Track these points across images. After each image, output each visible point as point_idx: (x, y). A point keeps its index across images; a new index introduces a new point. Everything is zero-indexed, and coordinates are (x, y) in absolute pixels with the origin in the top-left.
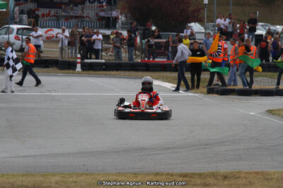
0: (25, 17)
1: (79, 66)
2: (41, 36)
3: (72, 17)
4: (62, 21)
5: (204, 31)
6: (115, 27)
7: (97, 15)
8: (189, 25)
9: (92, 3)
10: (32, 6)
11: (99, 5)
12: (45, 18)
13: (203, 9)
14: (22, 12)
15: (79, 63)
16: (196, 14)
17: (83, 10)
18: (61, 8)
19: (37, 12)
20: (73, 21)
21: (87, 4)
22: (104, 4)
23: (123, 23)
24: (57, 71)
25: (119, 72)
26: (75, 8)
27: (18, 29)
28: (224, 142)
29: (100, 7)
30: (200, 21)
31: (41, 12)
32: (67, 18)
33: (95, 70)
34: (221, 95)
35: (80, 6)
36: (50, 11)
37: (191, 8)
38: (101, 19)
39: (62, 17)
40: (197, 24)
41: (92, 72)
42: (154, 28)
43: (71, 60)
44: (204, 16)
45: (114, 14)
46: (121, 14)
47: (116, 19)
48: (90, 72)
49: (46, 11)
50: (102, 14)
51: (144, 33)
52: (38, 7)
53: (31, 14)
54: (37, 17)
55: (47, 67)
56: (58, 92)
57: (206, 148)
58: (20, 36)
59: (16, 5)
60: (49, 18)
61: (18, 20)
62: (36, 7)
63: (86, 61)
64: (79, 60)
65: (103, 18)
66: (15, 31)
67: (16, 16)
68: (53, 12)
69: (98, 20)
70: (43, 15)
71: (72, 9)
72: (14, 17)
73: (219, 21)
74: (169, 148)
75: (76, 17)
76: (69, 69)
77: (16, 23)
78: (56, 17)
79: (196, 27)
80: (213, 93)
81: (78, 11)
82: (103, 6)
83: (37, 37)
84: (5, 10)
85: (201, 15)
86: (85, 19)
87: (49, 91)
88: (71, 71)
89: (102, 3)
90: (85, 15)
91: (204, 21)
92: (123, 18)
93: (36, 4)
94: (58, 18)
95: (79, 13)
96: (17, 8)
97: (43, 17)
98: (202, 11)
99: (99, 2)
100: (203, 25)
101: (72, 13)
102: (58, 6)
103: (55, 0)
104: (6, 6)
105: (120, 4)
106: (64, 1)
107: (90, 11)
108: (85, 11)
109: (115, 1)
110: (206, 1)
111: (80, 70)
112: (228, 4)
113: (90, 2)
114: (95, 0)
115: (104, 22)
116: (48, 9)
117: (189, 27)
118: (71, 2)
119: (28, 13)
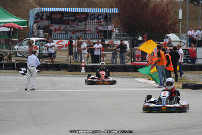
0: (41, 31)
1: (83, 68)
2: (54, 46)
3: (77, 31)
4: (70, 35)
5: (179, 40)
6: (111, 38)
7: (96, 29)
8: (167, 35)
9: (92, 20)
10: (47, 23)
11: (98, 21)
12: (57, 32)
13: (178, 23)
14: (39, 28)
15: (83, 66)
16: (172, 27)
17: (85, 25)
18: (69, 24)
19: (51, 28)
20: (78, 34)
21: (89, 20)
22: (102, 20)
23: (116, 35)
24: (67, 72)
25: (114, 73)
26: (80, 24)
27: (37, 41)
28: (196, 126)
29: (99, 22)
30: (176, 32)
31: (53, 27)
32: (74, 32)
34: (193, 89)
35: (83, 22)
36: (60, 27)
38: (100, 32)
39: (70, 31)
40: (174, 34)
42: (140, 38)
43: (77, 64)
44: (179, 28)
45: (110, 28)
46: (115, 28)
47: (111, 32)
49: (57, 27)
50: (101, 28)
51: (133, 42)
53: (46, 29)
54: (50, 32)
55: (59, 70)
56: (68, 89)
57: (182, 131)
58: (38, 47)
59: (35, 22)
60: (60, 32)
61: (36, 34)
62: (50, 24)
63: (89, 64)
64: (83, 64)
65: (101, 31)
66: (35, 42)
67: (34, 31)
68: (63, 27)
69: (97, 33)
70: (55, 30)
71: (77, 25)
72: (33, 31)
74: (153, 131)
75: (81, 31)
76: (76, 71)
77: (34, 36)
78: (65, 31)
79: (173, 37)
80: (187, 88)
81: (82, 26)
82: (101, 22)
83: (51, 47)
84: (26, 26)
85: (176, 28)
86: (87, 32)
87: (61, 88)
88: (77, 73)
89: (100, 19)
90: (87, 29)
91: (179, 32)
92: (117, 31)
93: (50, 22)
94: (67, 32)
95: (83, 28)
96: (35, 25)
97: (55, 31)
98: (177, 25)
99: (98, 19)
100: (178, 36)
101: (77, 28)
102: (66, 23)
103: (64, 18)
104: (27, 23)
105: (114, 20)
106: (71, 18)
107: (91, 26)
108: (87, 26)
109: (110, 18)
110: (180, 17)
111: (84, 72)
112: (197, 19)
113: (91, 19)
114: (95, 18)
115: (102, 34)
116: (59, 25)
117: (168, 37)
118: (76, 19)
119: (44, 29)
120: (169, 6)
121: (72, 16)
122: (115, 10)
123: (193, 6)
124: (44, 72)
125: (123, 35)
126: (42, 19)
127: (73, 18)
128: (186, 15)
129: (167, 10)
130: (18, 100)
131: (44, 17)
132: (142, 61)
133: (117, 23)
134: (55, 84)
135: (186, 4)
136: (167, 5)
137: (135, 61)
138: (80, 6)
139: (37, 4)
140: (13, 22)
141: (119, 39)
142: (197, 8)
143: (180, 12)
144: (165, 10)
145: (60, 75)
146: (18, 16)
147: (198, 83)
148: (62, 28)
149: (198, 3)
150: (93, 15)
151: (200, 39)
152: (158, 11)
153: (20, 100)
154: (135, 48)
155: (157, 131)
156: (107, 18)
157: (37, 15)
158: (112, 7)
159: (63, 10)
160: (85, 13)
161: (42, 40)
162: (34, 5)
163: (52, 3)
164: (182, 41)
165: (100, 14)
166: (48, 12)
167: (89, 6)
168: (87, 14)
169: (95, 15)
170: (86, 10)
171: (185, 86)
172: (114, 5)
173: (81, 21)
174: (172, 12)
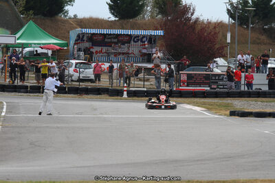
0: (82, 53)
1: (125, 93)
3: (120, 54)
4: (112, 57)
5: (227, 65)
7: (140, 51)
9: (136, 42)
10: (87, 45)
11: (141, 44)
13: (226, 47)
14: (79, 50)
15: (125, 91)
16: (220, 51)
18: (111, 46)
19: (91, 50)
20: (121, 57)
21: (132, 43)
22: (146, 43)
24: (108, 97)
26: (122, 46)
27: (77, 64)
28: (243, 155)
30: (224, 56)
31: (94, 50)
32: (116, 55)
33: (138, 97)
34: (241, 117)
35: (126, 45)
36: (102, 49)
37: (217, 46)
38: (143, 55)
39: (112, 53)
40: (222, 59)
41: (137, 98)
43: (119, 88)
44: (227, 53)
48: (134, 98)
49: (99, 49)
50: (144, 51)
51: (178, 66)
52: (92, 45)
53: (87, 51)
54: (91, 54)
55: (100, 94)
56: (108, 114)
58: (78, 69)
59: (75, 44)
60: (101, 54)
61: (76, 56)
63: (131, 89)
64: (125, 89)
65: (145, 54)
66: (74, 65)
67: (75, 53)
68: (104, 49)
69: (141, 56)
70: (97, 52)
71: (120, 47)
72: (73, 53)
73: (239, 56)
74: (198, 160)
75: (123, 54)
76: (118, 95)
77: (75, 59)
79: (220, 61)
80: (235, 115)
81: (124, 49)
82: (145, 45)
84: (66, 48)
85: (224, 52)
86: (130, 55)
87: (102, 114)
88: (119, 98)
89: (144, 42)
90: (130, 52)
91: (227, 57)
93: (91, 43)
94: (108, 54)
95: (125, 50)
96: (76, 46)
97: (97, 54)
98: (225, 49)
99: (142, 41)
100: (226, 60)
101: (120, 51)
102: (109, 44)
103: (106, 40)
104: (67, 45)
105: (159, 43)
106: (113, 40)
107: (135, 49)
108: (130, 48)
109: (154, 41)
110: (229, 40)
111: (126, 96)
112: (247, 43)
113: (134, 41)
114: (138, 40)
115: (146, 57)
116: (101, 47)
117: (215, 62)
118: (119, 41)
119: (84, 51)
120: (217, 29)
121: (114, 38)
122: (160, 33)
123: (242, 29)
124: (84, 96)
125: (168, 59)
126: (83, 40)
127: (116, 40)
128: (234, 38)
129: (215, 33)
130: (55, 125)
131: (85, 38)
132: (188, 86)
133: (162, 46)
134: (95, 109)
135: (235, 28)
136: (215, 27)
137: (181, 86)
138: (123, 28)
139: (78, 25)
140: (53, 44)
141: (164, 63)
142: (246, 32)
143: (229, 36)
144: (213, 33)
145: (101, 100)
146: (57, 37)
147: (246, 111)
148: (104, 51)
149: (248, 26)
150: (136, 37)
151: (249, 64)
152: (205, 34)
153: (59, 125)
154: (180, 72)
155: (201, 160)
156: (152, 40)
157: (78, 36)
158: (157, 29)
159: (105, 31)
160: (128, 35)
161: (82, 63)
162: (75, 25)
163: (94, 24)
164: (231, 65)
165: (144, 36)
166: (88, 34)
167: (132, 28)
168: (130, 36)
169: (138, 37)
170: (130, 32)
171: (233, 114)
172: (159, 27)
173: (123, 44)
174: (220, 36)
